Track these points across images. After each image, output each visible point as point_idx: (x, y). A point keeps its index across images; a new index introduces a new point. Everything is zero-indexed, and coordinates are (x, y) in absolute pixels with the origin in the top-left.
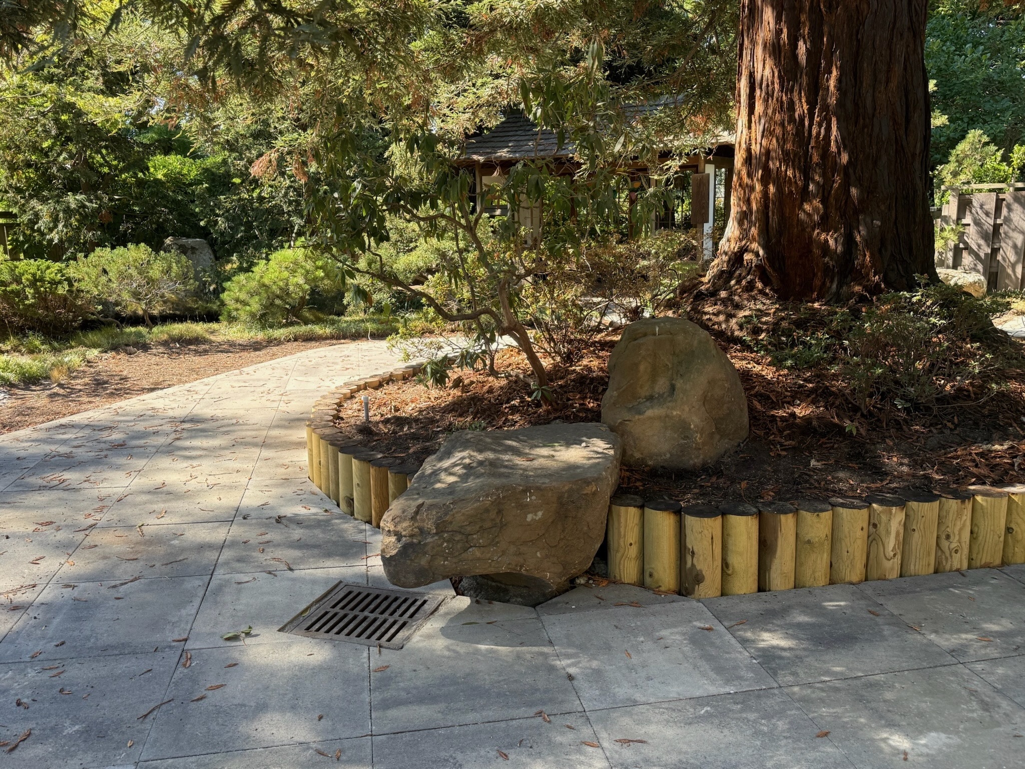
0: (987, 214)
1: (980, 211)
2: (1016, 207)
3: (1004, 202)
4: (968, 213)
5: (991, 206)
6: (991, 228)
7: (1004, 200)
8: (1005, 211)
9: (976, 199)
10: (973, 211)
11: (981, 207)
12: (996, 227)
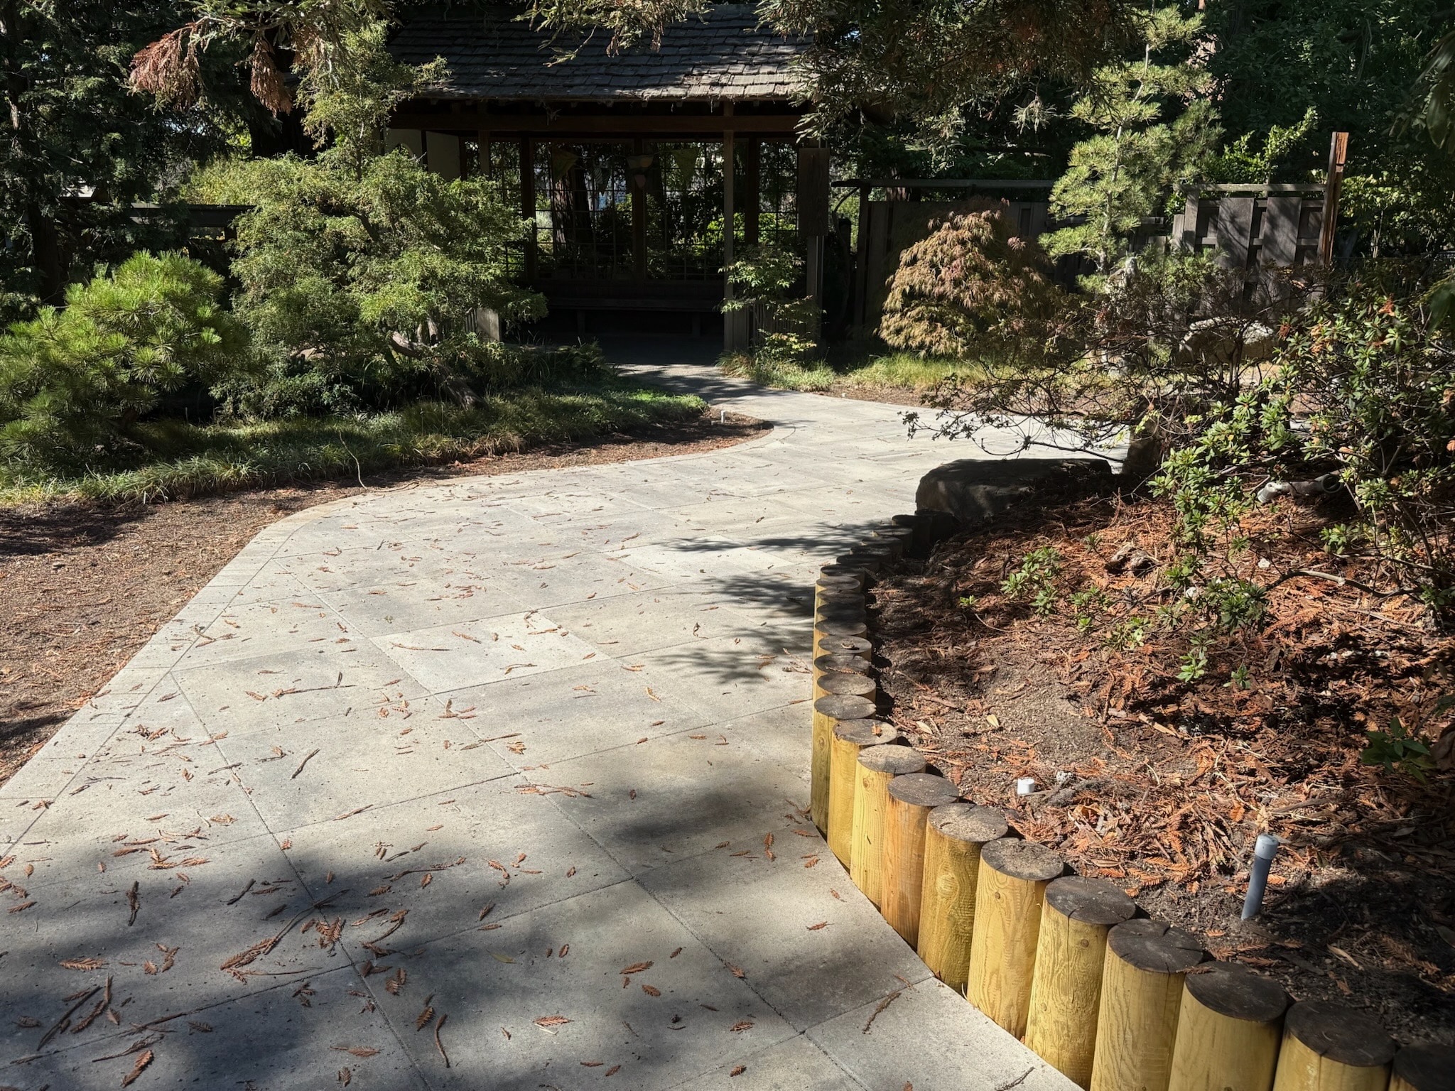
0: (1241, 231)
1: (1229, 226)
2: (1283, 221)
3: (1265, 214)
4: (1211, 229)
5: (1246, 218)
6: (1246, 252)
7: (1264, 209)
8: (1265, 227)
9: (1227, 207)
10: (1220, 225)
11: (1233, 220)
12: (1253, 250)
